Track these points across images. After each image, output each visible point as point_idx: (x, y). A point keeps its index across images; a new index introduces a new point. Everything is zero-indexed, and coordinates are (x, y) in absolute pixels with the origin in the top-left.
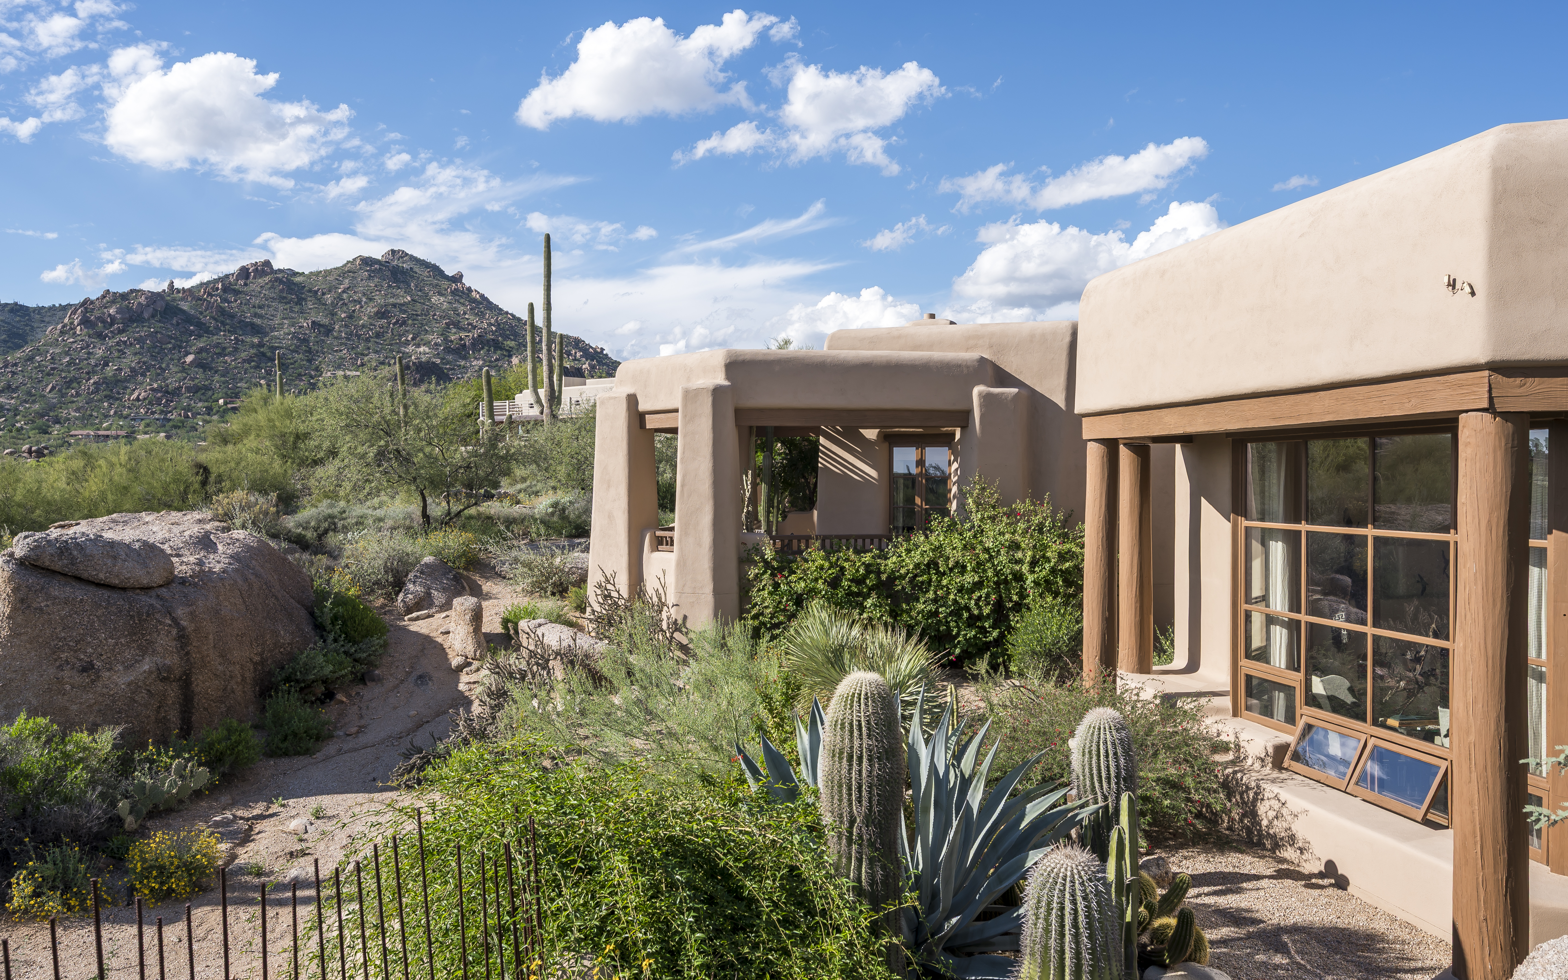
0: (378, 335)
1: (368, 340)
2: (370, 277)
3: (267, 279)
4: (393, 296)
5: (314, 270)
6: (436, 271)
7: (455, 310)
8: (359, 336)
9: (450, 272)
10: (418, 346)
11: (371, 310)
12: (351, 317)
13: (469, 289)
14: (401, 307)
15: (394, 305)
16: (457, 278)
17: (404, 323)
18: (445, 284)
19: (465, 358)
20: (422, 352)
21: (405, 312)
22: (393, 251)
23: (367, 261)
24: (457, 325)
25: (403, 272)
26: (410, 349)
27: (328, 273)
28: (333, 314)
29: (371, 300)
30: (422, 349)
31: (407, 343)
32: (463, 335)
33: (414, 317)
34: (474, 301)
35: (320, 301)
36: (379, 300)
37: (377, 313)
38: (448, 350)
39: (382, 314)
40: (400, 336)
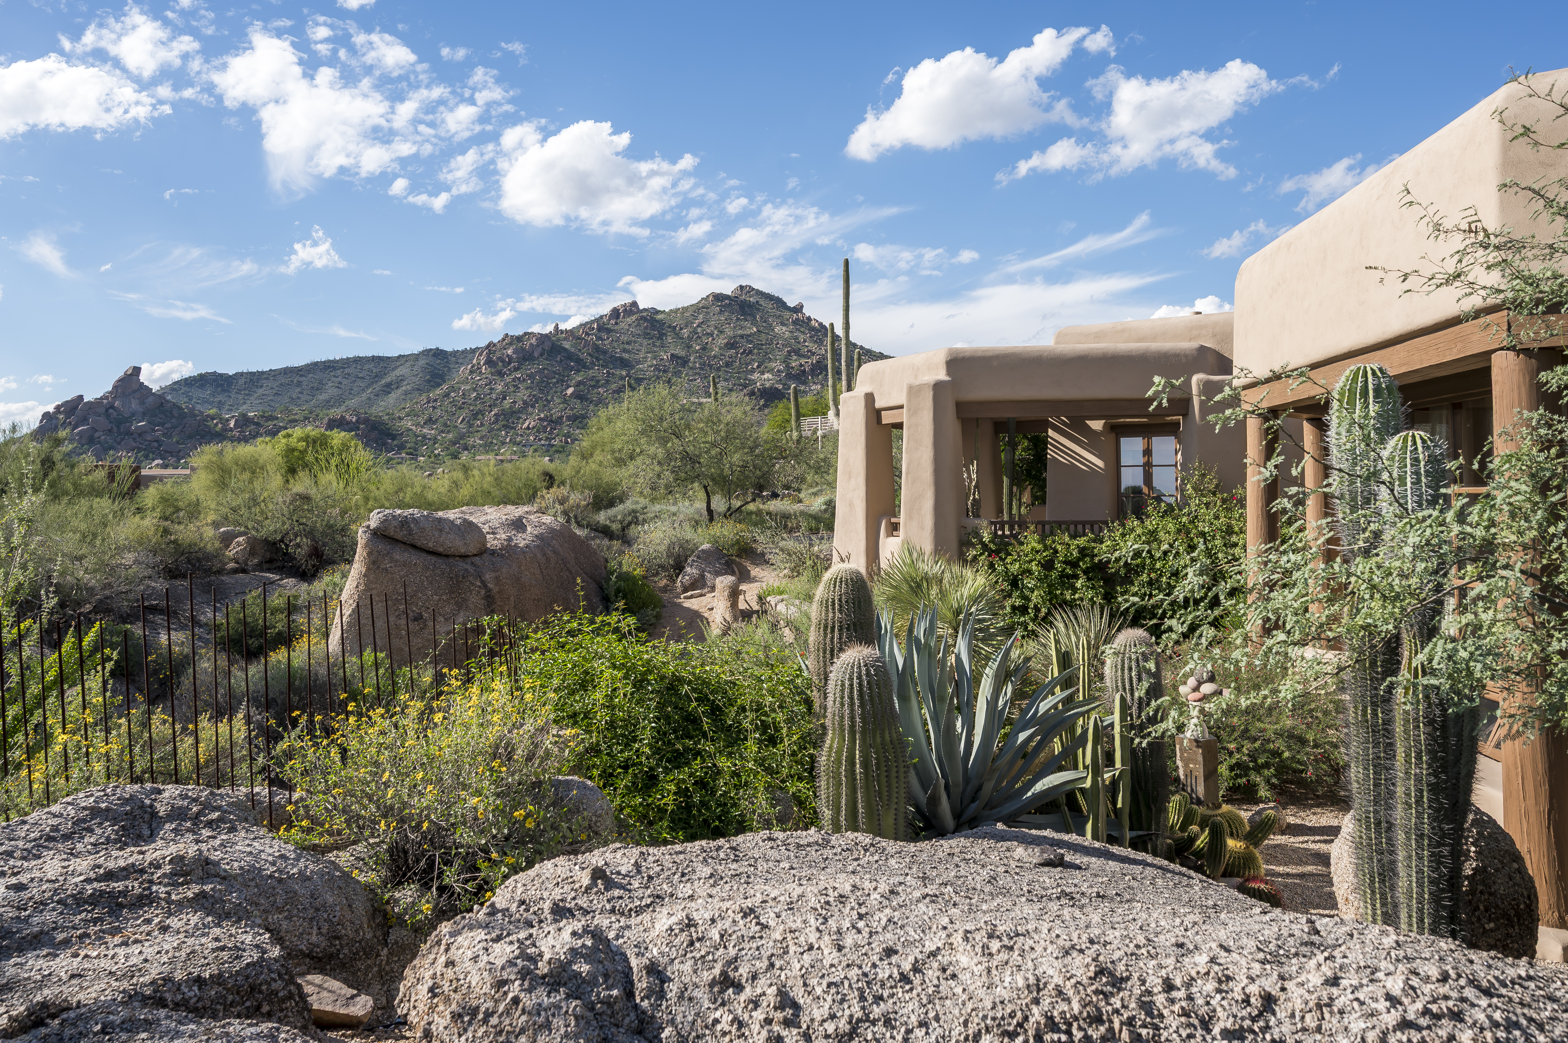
0: (727, 365)
1: (718, 369)
2: (721, 312)
3: (634, 318)
4: (742, 328)
5: (673, 307)
6: (779, 302)
7: (796, 338)
8: (711, 366)
9: (791, 304)
10: (763, 373)
11: (722, 341)
12: (704, 349)
13: (809, 319)
14: (748, 337)
15: (742, 336)
16: (799, 309)
17: (750, 352)
18: (787, 314)
19: (805, 383)
20: (766, 379)
21: (751, 342)
22: (741, 287)
23: (718, 297)
24: (797, 352)
25: (750, 306)
26: (756, 376)
27: (685, 309)
28: (689, 347)
29: (721, 332)
30: (766, 376)
31: (753, 371)
32: (803, 361)
33: (759, 346)
34: (813, 329)
35: (678, 336)
36: (729, 332)
37: (726, 345)
38: (789, 376)
39: (731, 345)
40: (747, 364)
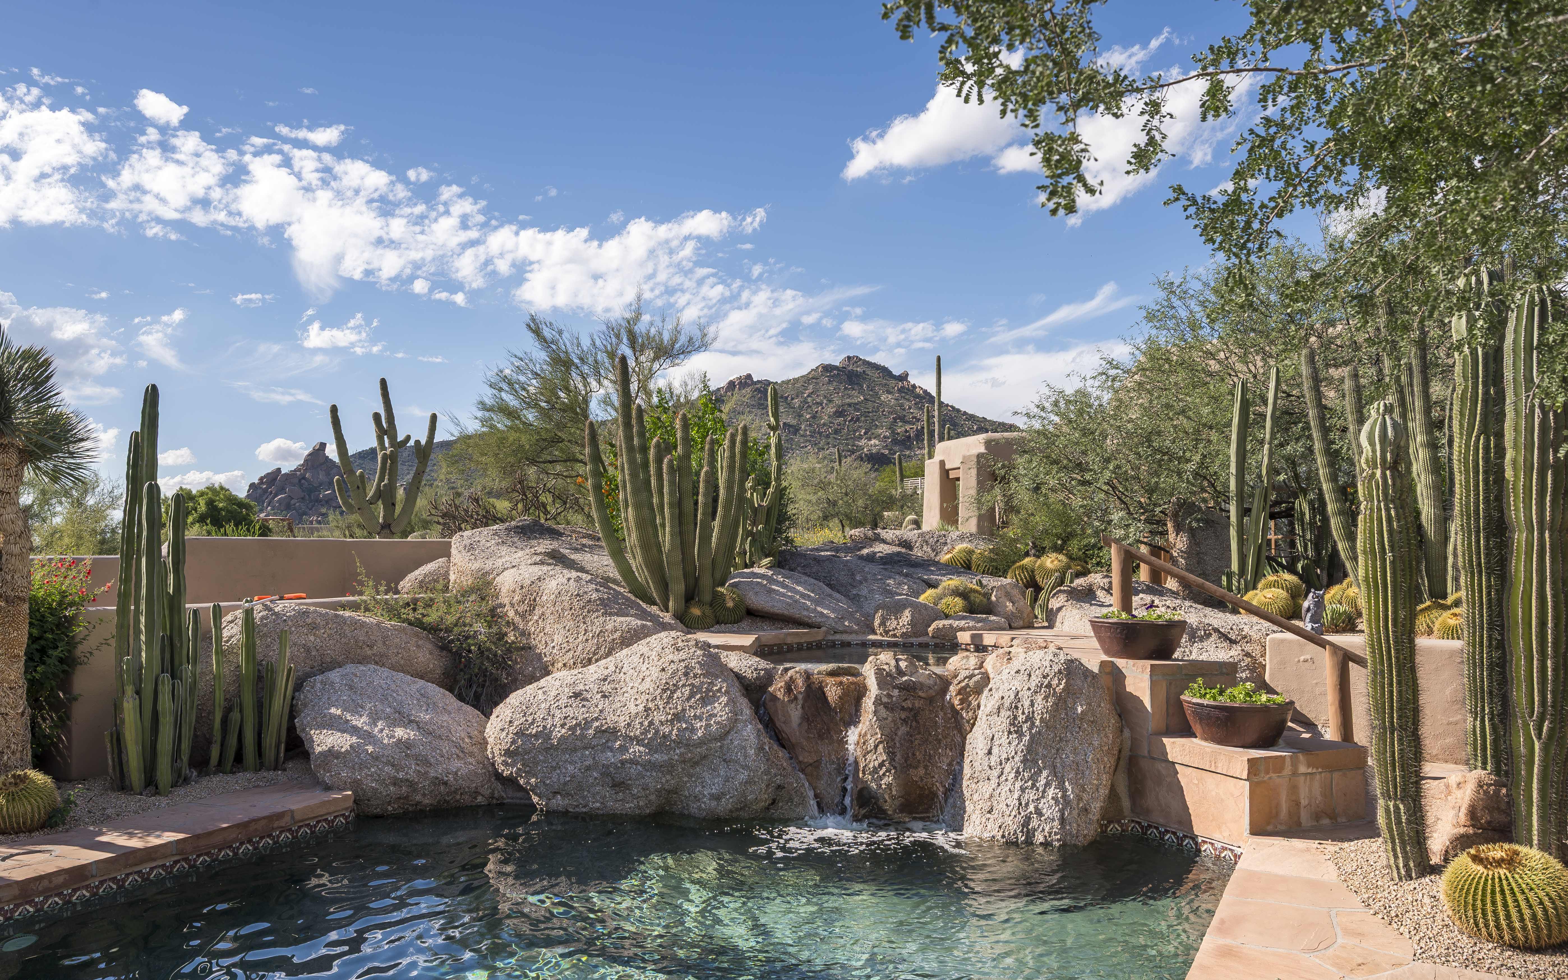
0: (836, 432)
1: (828, 436)
2: (830, 382)
3: (749, 389)
4: (849, 396)
5: (785, 378)
6: (885, 371)
7: (901, 405)
8: (820, 433)
9: (896, 372)
10: (870, 439)
11: (831, 410)
12: (814, 417)
13: (914, 386)
14: (855, 406)
15: (850, 405)
16: (904, 377)
17: (858, 420)
18: (892, 382)
19: (910, 448)
20: (873, 445)
21: (858, 410)
22: (849, 358)
23: (827, 368)
24: (903, 419)
25: (858, 375)
26: (862, 442)
27: (796, 380)
28: (800, 416)
29: (830, 401)
30: (873, 442)
31: (860, 438)
32: (908, 427)
33: (866, 414)
34: (918, 396)
35: (790, 406)
36: (837, 401)
37: (836, 412)
38: (895, 442)
39: (839, 413)
40: (855, 431)
